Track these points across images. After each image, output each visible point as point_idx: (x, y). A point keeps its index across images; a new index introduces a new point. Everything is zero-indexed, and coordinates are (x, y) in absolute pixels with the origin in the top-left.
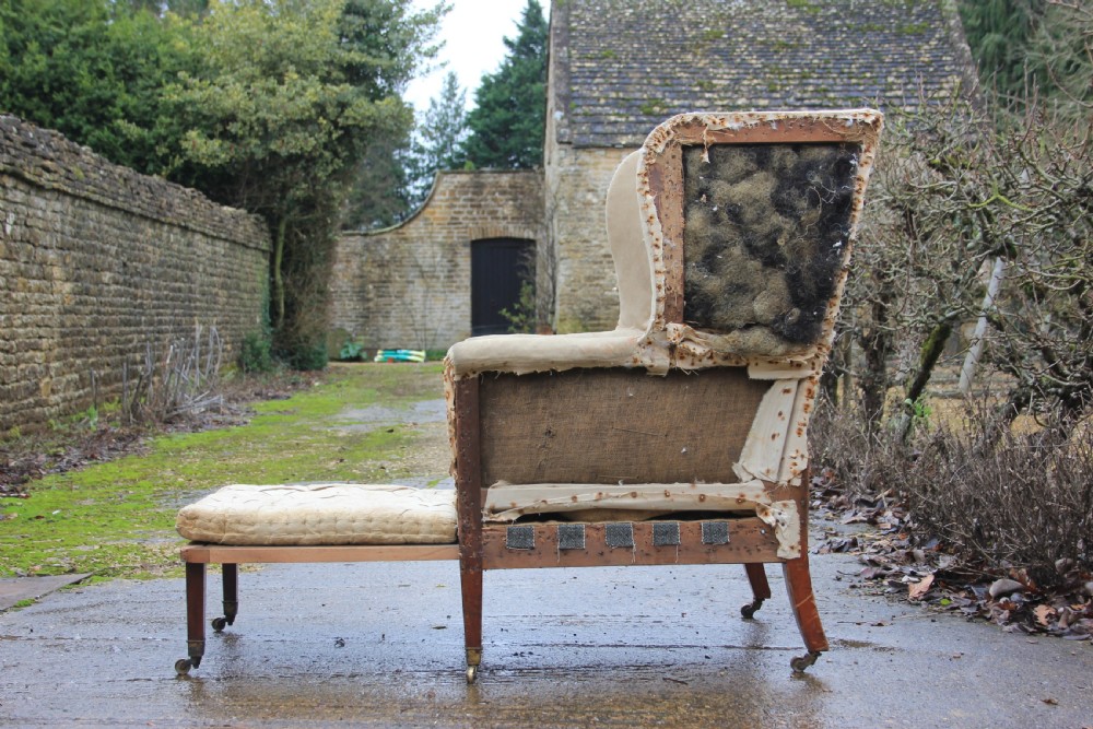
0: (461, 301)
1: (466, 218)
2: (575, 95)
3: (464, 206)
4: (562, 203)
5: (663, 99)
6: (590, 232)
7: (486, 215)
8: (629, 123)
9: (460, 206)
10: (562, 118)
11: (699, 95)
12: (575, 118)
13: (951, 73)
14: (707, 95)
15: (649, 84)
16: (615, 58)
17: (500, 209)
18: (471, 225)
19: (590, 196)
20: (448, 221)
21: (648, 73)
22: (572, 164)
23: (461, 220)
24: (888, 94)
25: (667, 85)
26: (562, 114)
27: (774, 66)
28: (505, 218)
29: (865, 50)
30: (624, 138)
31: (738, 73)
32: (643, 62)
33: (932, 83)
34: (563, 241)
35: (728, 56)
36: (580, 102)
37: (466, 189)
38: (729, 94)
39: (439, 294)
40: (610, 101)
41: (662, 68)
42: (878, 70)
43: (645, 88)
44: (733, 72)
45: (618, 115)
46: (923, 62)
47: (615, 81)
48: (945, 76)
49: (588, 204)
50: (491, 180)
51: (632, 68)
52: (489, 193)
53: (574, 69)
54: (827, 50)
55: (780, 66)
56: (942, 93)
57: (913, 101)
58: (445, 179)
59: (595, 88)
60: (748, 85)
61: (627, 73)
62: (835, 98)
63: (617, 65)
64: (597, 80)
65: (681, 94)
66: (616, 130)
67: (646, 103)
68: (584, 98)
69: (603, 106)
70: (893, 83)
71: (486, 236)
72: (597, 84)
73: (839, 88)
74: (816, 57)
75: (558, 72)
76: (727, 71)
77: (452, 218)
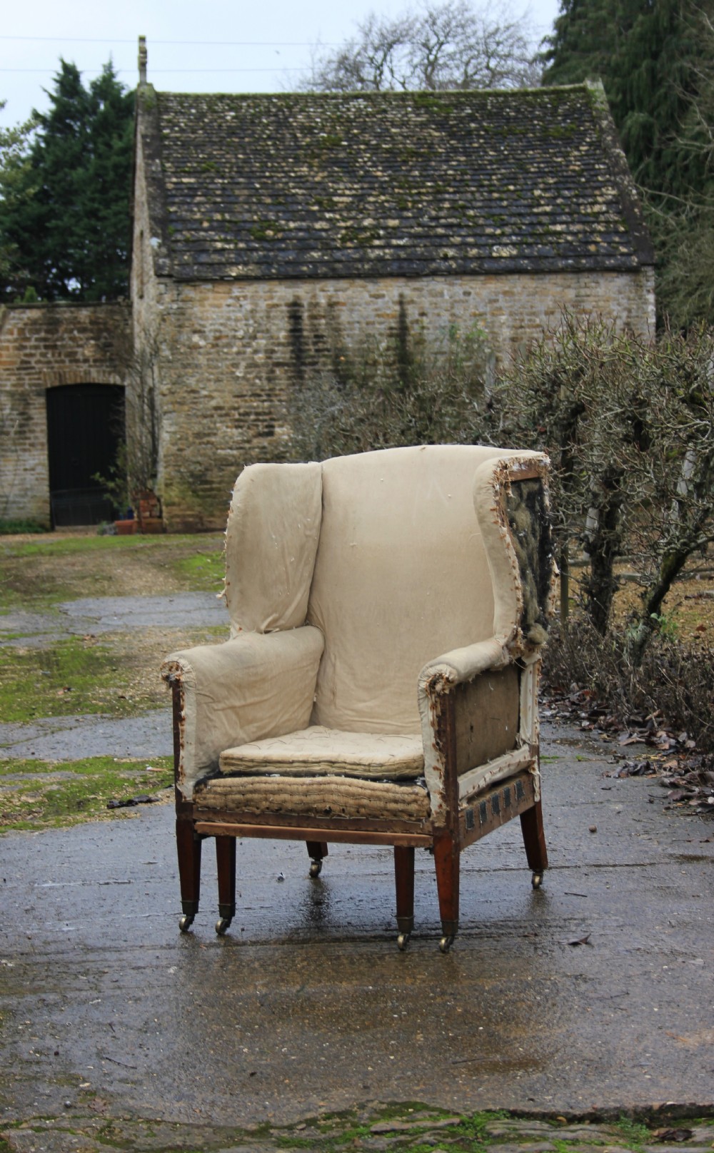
0: (36, 461)
1: (38, 362)
2: (173, 217)
3: (36, 347)
4: (163, 347)
5: (276, 221)
6: (198, 381)
7: (63, 357)
8: (237, 251)
9: (31, 347)
10: (160, 246)
11: (318, 215)
12: (173, 246)
13: (604, 184)
14: (328, 215)
15: (260, 203)
16: (218, 172)
17: (80, 350)
18: (45, 370)
19: (196, 338)
20: (17, 366)
21: (257, 189)
22: (173, 301)
23: (33, 364)
24: (535, 210)
25: (280, 204)
26: (160, 241)
27: (403, 179)
28: (86, 361)
29: (506, 158)
30: (234, 268)
31: (362, 188)
32: (251, 176)
33: (584, 196)
34: (166, 392)
35: (349, 168)
36: (180, 226)
37: (38, 327)
38: (354, 213)
39: (9, 454)
40: (215, 224)
41: (274, 183)
42: (522, 181)
43: (254, 207)
44: (356, 186)
45: (226, 241)
46: (574, 171)
47: (219, 200)
48: (599, 188)
49: (196, 347)
50: (67, 315)
51: (238, 183)
52: (66, 331)
53: (170, 186)
54: (463, 159)
55: (411, 179)
56: (597, 208)
57: (564, 218)
58: (12, 315)
59: (195, 209)
60: (376, 202)
61: (232, 190)
62: (475, 216)
63: (220, 181)
64: (198, 199)
65: (297, 215)
66: (224, 260)
67: (256, 226)
68: (184, 221)
69: (206, 230)
70: (541, 197)
71: (64, 383)
72: (198, 204)
73: (479, 204)
74: (451, 168)
75: (151, 189)
76: (349, 185)
77: (23, 362)
